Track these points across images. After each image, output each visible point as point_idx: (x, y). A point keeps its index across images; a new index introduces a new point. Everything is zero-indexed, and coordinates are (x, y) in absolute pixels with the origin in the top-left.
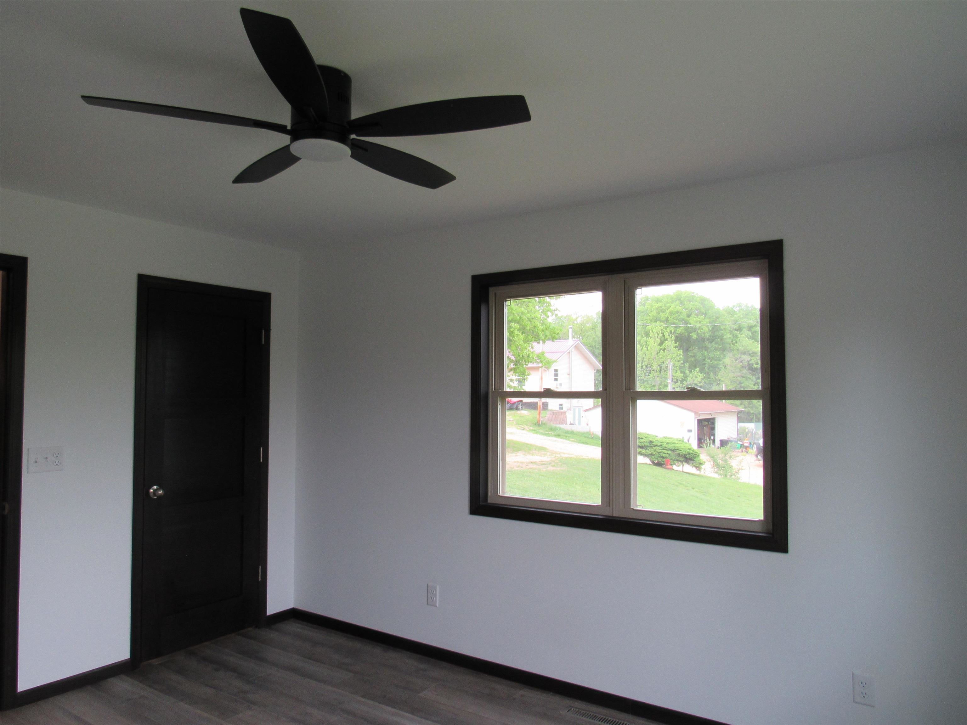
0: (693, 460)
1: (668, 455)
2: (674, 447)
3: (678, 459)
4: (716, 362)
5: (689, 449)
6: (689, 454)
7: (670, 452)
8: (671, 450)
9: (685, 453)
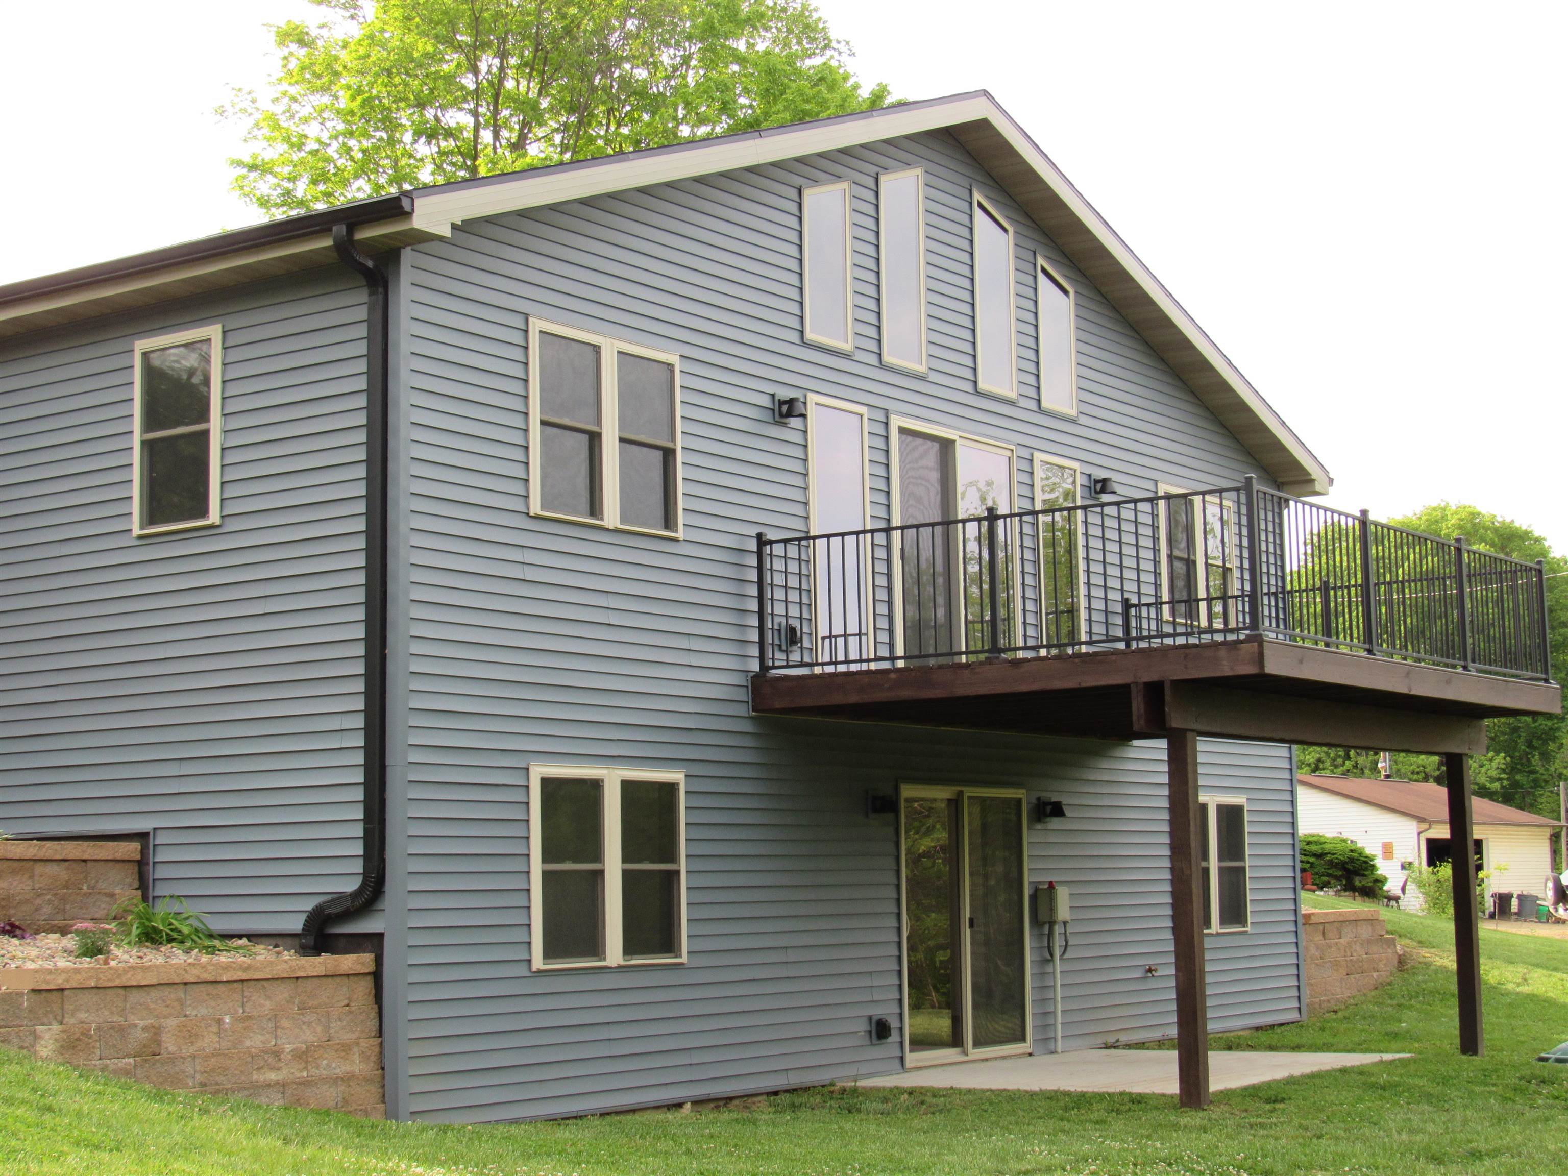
0: (1364, 875)
1: (1308, 865)
2: (1322, 849)
3: (1330, 871)
4: (1549, 723)
5: (1352, 851)
6: (1352, 860)
7: (1312, 860)
8: (1315, 855)
9: (1342, 858)
